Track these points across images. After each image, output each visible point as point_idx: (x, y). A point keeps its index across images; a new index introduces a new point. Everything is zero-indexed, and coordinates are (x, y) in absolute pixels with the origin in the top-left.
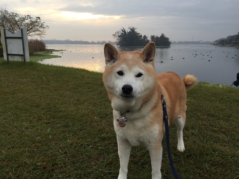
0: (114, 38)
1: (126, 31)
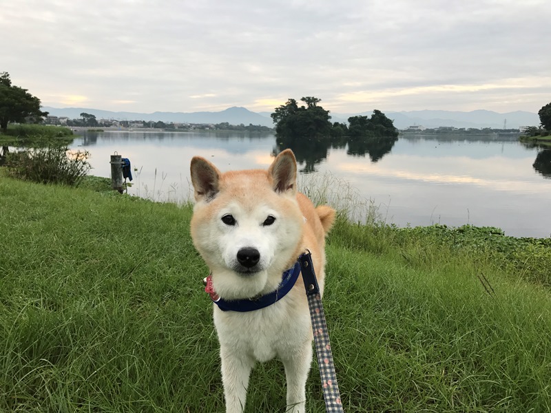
0: (275, 120)
1: (299, 106)
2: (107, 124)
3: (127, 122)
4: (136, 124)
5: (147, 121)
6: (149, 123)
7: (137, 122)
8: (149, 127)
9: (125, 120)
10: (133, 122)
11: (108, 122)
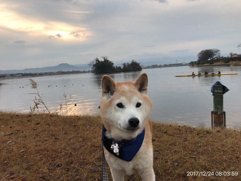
0: (90, 67)
1: (100, 61)
2: (3, 76)
3: (13, 74)
4: (18, 75)
5: (23, 73)
6: (25, 74)
7: (19, 74)
8: (25, 76)
9: (12, 74)
10: (17, 74)
11: (3, 75)
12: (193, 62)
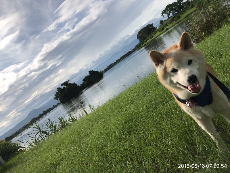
1: (62, 88)
12: (138, 45)
